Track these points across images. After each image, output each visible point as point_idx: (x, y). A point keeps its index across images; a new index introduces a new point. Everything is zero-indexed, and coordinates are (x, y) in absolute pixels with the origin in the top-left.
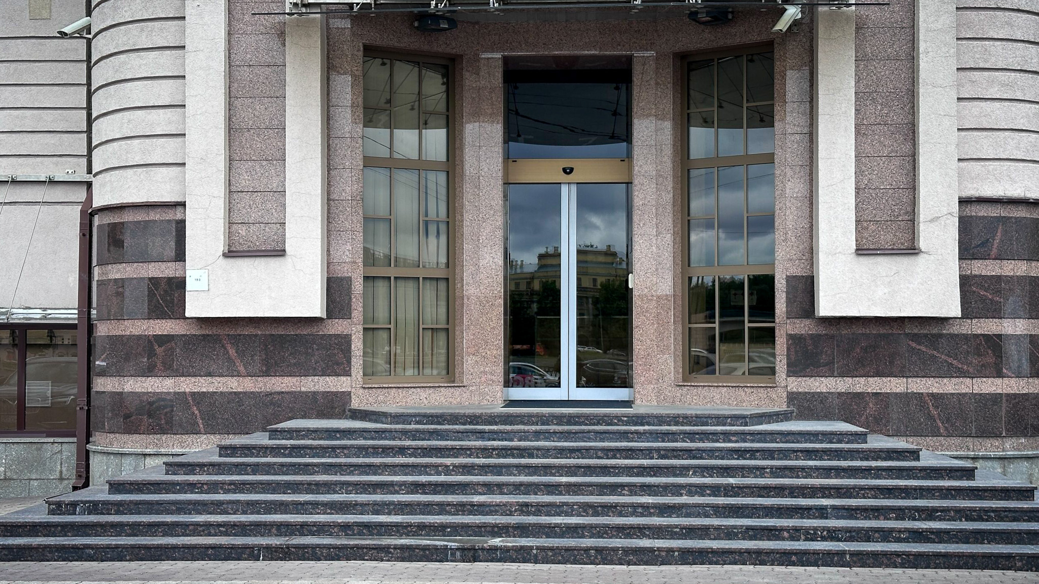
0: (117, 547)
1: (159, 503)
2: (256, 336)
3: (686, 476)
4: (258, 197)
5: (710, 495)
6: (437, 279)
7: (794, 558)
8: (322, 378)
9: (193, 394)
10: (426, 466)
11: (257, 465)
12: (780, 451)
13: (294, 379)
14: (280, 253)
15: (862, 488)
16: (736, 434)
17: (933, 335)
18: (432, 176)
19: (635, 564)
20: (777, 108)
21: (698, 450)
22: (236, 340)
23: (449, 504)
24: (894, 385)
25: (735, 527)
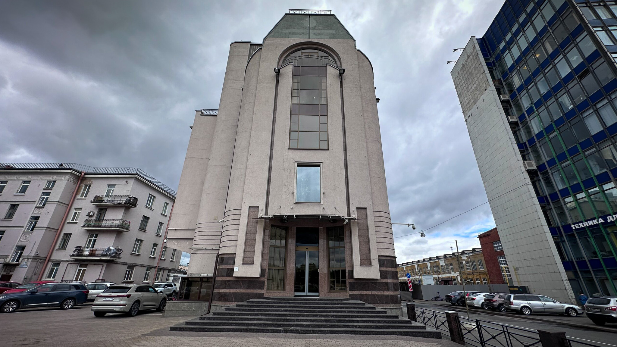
0: (212, 328)
1: (222, 318)
2: (246, 281)
3: (330, 313)
4: (250, 253)
5: (335, 317)
6: (282, 269)
7: (353, 332)
8: (258, 290)
9: (233, 293)
10: (278, 310)
11: (243, 309)
12: (349, 307)
13: (253, 290)
14: (253, 264)
15: (365, 316)
16: (340, 303)
17: (376, 282)
18: (282, 249)
19: (320, 334)
20: (345, 238)
21: (332, 307)
22: (242, 281)
23: (282, 319)
24: (369, 293)
25: (340, 325)
